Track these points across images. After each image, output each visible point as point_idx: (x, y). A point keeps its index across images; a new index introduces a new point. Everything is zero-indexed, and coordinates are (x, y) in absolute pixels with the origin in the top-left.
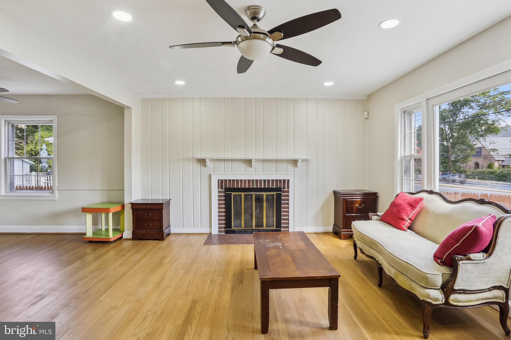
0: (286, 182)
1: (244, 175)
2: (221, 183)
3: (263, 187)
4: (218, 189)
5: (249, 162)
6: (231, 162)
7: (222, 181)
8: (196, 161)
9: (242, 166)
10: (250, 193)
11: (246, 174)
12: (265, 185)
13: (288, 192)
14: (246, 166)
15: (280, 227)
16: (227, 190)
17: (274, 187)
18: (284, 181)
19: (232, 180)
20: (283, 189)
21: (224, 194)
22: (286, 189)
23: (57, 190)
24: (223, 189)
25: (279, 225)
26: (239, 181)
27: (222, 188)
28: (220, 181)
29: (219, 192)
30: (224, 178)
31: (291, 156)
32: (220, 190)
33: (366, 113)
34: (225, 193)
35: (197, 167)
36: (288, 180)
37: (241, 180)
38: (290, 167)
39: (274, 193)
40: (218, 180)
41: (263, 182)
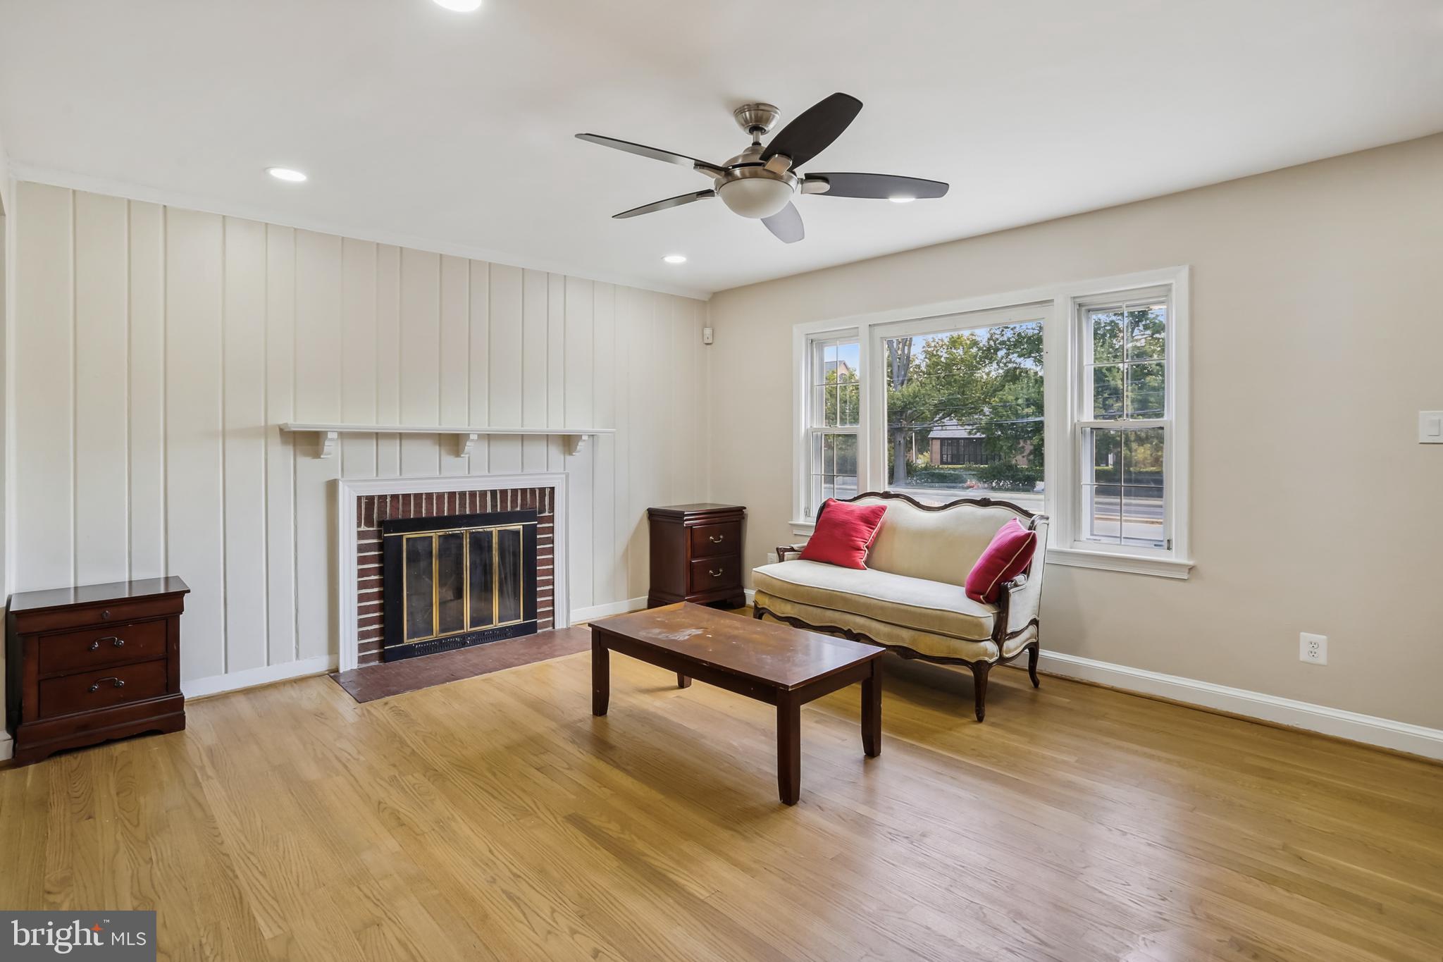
0: (547, 495)
1: (438, 478)
2: (368, 506)
3: (489, 510)
4: (359, 525)
5: (453, 442)
6: (398, 441)
7: (370, 499)
9: (431, 452)
10: (456, 531)
11: (443, 475)
12: (494, 506)
13: (551, 519)
14: (443, 452)
15: (535, 615)
16: (385, 525)
17: (518, 509)
18: (542, 490)
19: (403, 495)
20: (540, 513)
21: (375, 541)
22: (547, 514)
24: (373, 526)
25: (531, 611)
26: (424, 497)
27: (369, 522)
28: (363, 501)
29: (361, 535)
30: (376, 491)
31: (558, 426)
32: (363, 528)
33: (708, 332)
34: (379, 537)
36: (552, 489)
37: (429, 496)
38: (555, 453)
39: (518, 527)
40: (359, 498)
41: (489, 495)
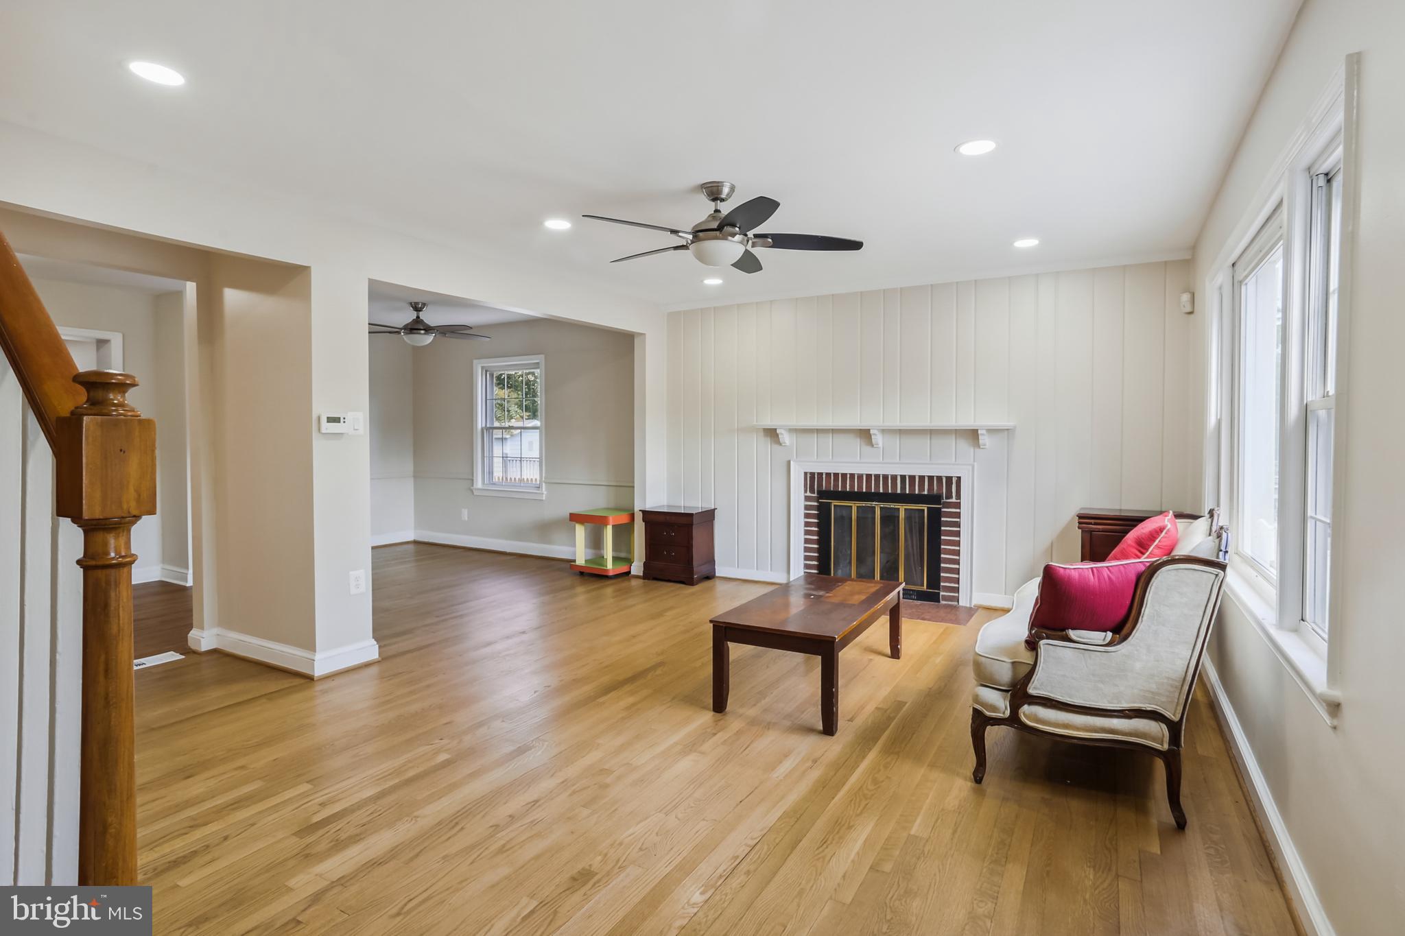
0: (953, 483)
1: (858, 463)
2: (812, 479)
3: (899, 491)
4: (806, 491)
5: (865, 435)
6: (831, 435)
7: (812, 474)
8: (762, 433)
9: (856, 443)
10: (869, 504)
11: (862, 461)
12: (903, 487)
13: (958, 505)
14: (859, 442)
15: (938, 587)
16: (823, 494)
17: (926, 493)
18: (949, 479)
19: (834, 474)
20: (946, 498)
21: (816, 504)
22: (954, 500)
23: (546, 483)
24: (814, 493)
25: (934, 581)
26: (848, 476)
27: (812, 491)
28: (808, 476)
29: (807, 499)
30: (816, 469)
31: (968, 422)
32: (808, 494)
33: (1185, 297)
34: (818, 502)
35: (766, 444)
36: (959, 478)
37: (852, 476)
38: (964, 446)
39: (925, 507)
40: (806, 474)
41: (899, 479)
